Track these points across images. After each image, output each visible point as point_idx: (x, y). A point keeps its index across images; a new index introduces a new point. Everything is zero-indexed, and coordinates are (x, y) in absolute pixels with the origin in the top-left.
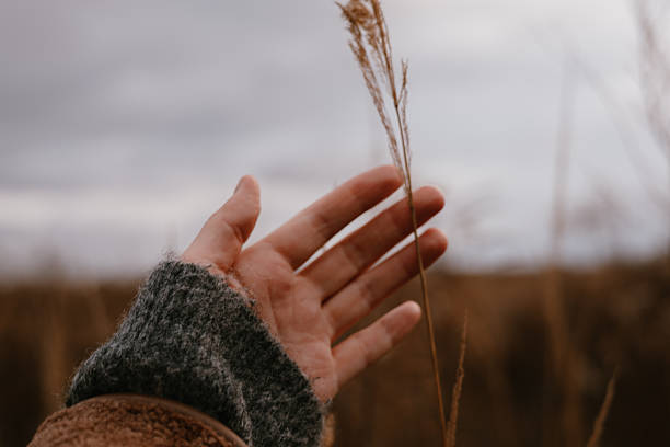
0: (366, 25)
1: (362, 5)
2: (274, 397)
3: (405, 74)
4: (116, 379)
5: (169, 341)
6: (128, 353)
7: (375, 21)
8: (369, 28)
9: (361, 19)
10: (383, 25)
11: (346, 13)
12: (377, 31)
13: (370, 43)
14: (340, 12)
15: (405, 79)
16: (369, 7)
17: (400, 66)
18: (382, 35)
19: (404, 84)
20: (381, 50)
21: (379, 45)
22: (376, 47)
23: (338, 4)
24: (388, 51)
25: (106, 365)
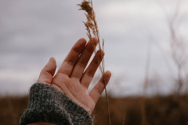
0: (92, 28)
1: (91, 22)
2: (79, 117)
3: (103, 43)
4: (33, 119)
5: (46, 104)
6: (35, 110)
7: (95, 27)
8: (93, 29)
9: (91, 26)
10: (97, 28)
11: (86, 25)
12: (95, 30)
13: (93, 33)
14: (84, 24)
15: (103, 44)
16: (93, 23)
17: (102, 40)
18: (97, 31)
19: (103, 45)
20: (96, 35)
21: (96, 34)
22: (95, 35)
23: (84, 22)
24: (98, 36)
25: (29, 115)
